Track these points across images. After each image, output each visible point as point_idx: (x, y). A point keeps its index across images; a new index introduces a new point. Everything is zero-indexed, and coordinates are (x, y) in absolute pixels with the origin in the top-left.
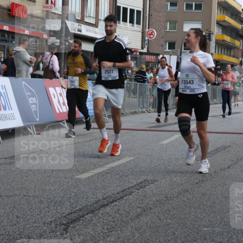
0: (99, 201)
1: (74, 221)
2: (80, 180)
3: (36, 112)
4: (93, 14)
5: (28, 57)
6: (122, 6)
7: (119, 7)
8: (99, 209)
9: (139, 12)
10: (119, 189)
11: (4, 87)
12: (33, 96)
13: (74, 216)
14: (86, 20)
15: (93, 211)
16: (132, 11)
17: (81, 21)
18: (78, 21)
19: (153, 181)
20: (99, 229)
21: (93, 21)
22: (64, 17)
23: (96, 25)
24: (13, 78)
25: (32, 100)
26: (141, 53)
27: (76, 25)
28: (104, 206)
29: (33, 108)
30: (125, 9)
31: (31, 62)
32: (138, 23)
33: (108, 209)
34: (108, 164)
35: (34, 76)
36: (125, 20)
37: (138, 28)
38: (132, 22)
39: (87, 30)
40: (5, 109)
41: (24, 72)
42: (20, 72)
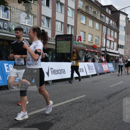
0: (115, 92)
1: (110, 97)
2: (110, 87)
3: (99, 70)
4: (112, 47)
5: (98, 58)
6: (120, 44)
7: (119, 45)
8: (116, 94)
9: (124, 46)
10: (120, 90)
11: (92, 65)
12: (99, 67)
13: (110, 96)
14: (111, 48)
15: (114, 95)
16: (122, 46)
17: (110, 48)
18: (109, 48)
19: (128, 88)
20: (116, 99)
21: (112, 48)
22: (106, 47)
23: (113, 49)
24: (94, 63)
25: (98, 68)
26: (124, 56)
27: (108, 49)
28: (117, 94)
29: (99, 69)
30: (120, 45)
31: (98, 59)
32: (124, 48)
33: (118, 94)
34: (117, 83)
35: (99, 62)
36: (120, 48)
37: (123, 50)
38: (122, 48)
39: (111, 51)
40: (92, 70)
41: (97, 61)
42: (96, 61)
